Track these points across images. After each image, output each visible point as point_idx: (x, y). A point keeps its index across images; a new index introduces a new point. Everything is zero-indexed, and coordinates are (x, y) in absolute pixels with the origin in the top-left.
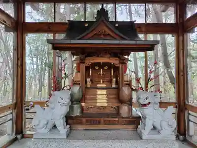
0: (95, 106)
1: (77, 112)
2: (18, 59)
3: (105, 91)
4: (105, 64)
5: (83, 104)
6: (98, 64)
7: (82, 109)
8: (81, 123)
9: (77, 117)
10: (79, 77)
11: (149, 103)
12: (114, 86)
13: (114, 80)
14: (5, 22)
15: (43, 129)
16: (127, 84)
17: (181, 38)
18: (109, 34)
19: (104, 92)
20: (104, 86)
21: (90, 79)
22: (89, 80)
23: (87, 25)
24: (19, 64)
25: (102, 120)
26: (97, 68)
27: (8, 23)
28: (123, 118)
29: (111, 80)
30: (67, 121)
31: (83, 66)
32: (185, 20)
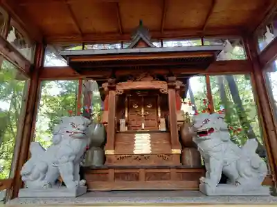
0: (131, 156)
2: (27, 113)
3: (149, 135)
11: (211, 130)
12: (163, 129)
13: (163, 120)
14: (17, 63)
15: (37, 181)
17: (259, 77)
24: (28, 120)
25: (142, 172)
26: (136, 107)
27: (22, 65)
32: (259, 53)
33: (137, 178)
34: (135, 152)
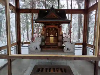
1: (43, 44)
2: (18, 25)
3: (53, 37)
4: (53, 28)
5: (45, 42)
8: (45, 48)
9: (43, 46)
10: (44, 32)
11: (67, 41)
12: (56, 36)
13: (57, 34)
18: (55, 17)
20: (53, 36)
21: (47, 33)
23: (46, 12)
26: (50, 29)
28: (58, 46)
29: (55, 34)
31: (45, 29)
33: (51, 48)
34: (50, 42)
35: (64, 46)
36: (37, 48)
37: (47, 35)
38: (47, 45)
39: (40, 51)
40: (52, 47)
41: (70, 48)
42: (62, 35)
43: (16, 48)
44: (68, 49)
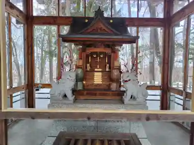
0: (93, 84)
1: (80, 87)
2: (28, 48)
4: (101, 53)
5: (84, 82)
6: (96, 53)
7: (84, 86)
8: (82, 95)
9: (80, 90)
10: (81, 63)
11: (129, 80)
12: (107, 70)
13: (108, 65)
14: (18, 17)
16: (117, 69)
18: (104, 30)
19: (100, 74)
20: (100, 70)
22: (88, 65)
23: (87, 21)
26: (95, 56)
29: (106, 65)
30: (73, 93)
31: (84, 55)
33: (95, 95)
34: (95, 83)
35: (124, 92)
36: (65, 96)
37: (89, 68)
38: (88, 90)
39: (72, 102)
40: (98, 92)
41: (137, 95)
42: (119, 68)
43: (23, 96)
44: (131, 98)
